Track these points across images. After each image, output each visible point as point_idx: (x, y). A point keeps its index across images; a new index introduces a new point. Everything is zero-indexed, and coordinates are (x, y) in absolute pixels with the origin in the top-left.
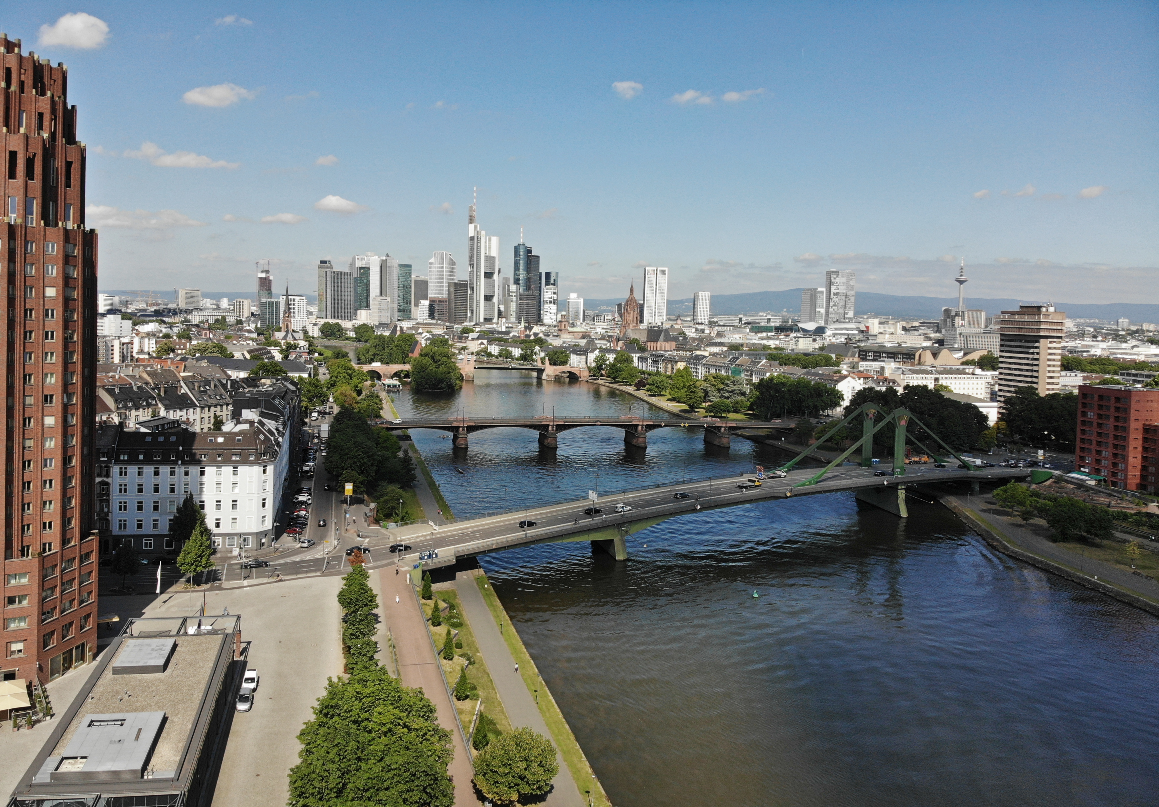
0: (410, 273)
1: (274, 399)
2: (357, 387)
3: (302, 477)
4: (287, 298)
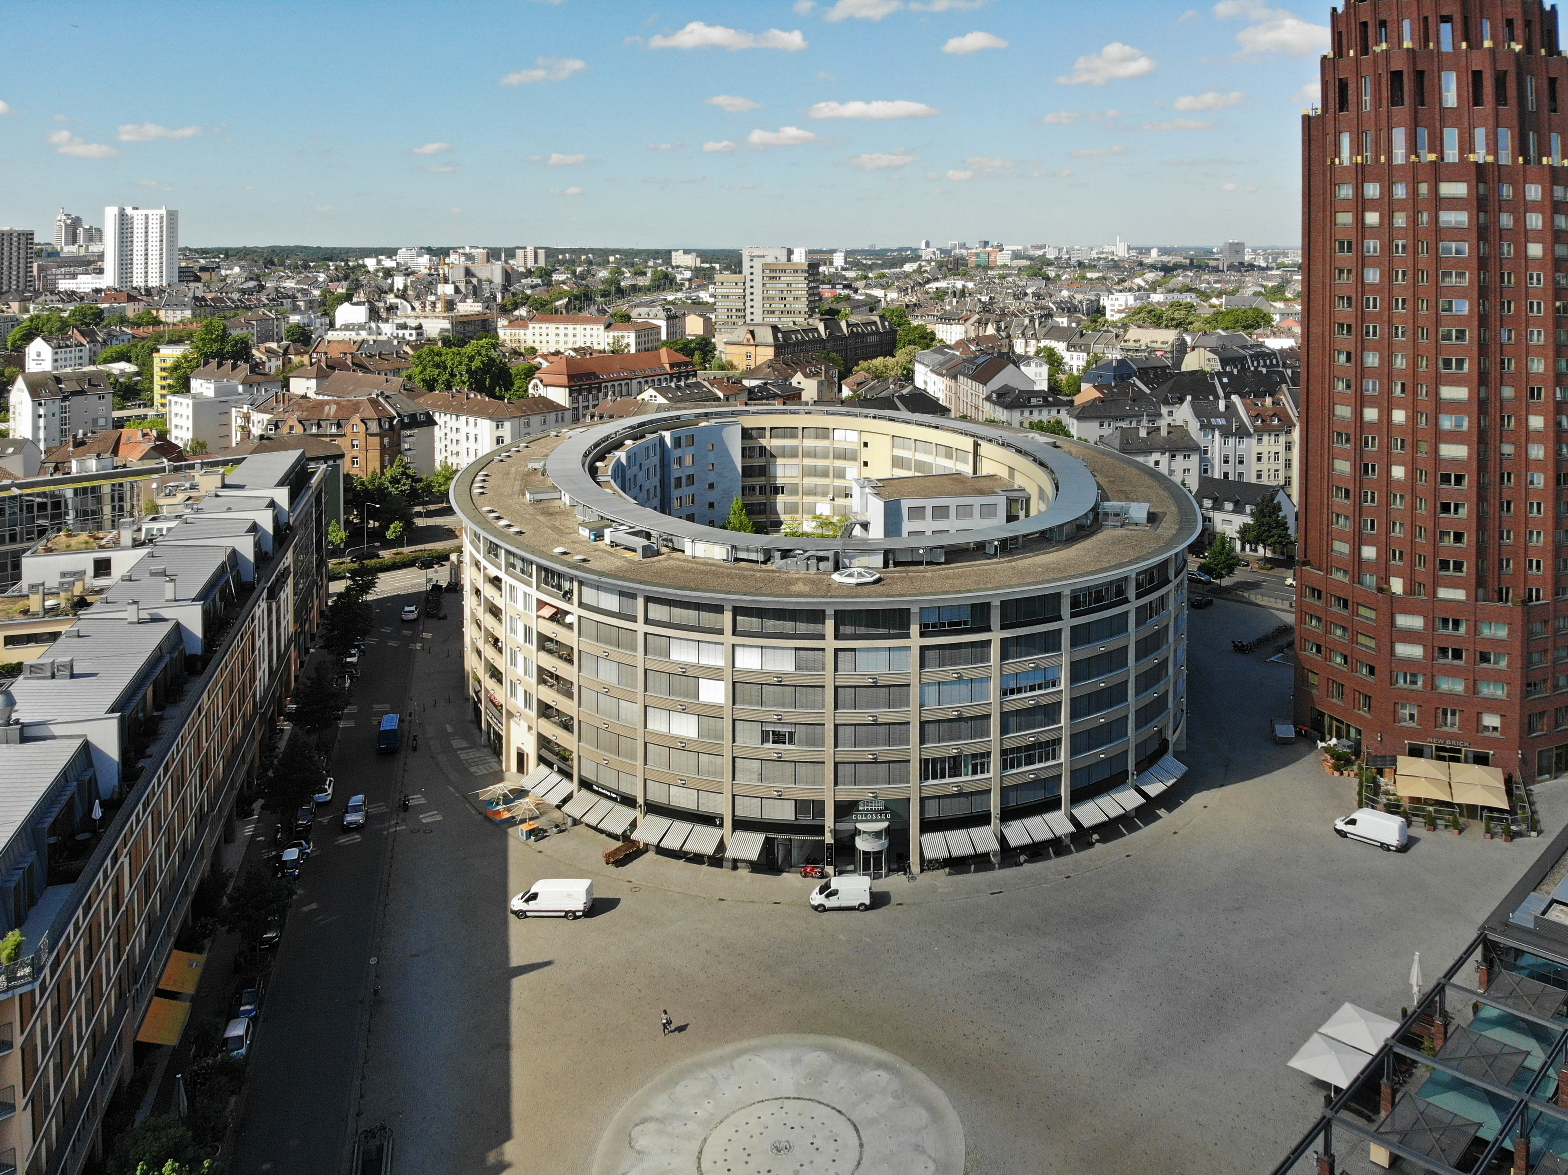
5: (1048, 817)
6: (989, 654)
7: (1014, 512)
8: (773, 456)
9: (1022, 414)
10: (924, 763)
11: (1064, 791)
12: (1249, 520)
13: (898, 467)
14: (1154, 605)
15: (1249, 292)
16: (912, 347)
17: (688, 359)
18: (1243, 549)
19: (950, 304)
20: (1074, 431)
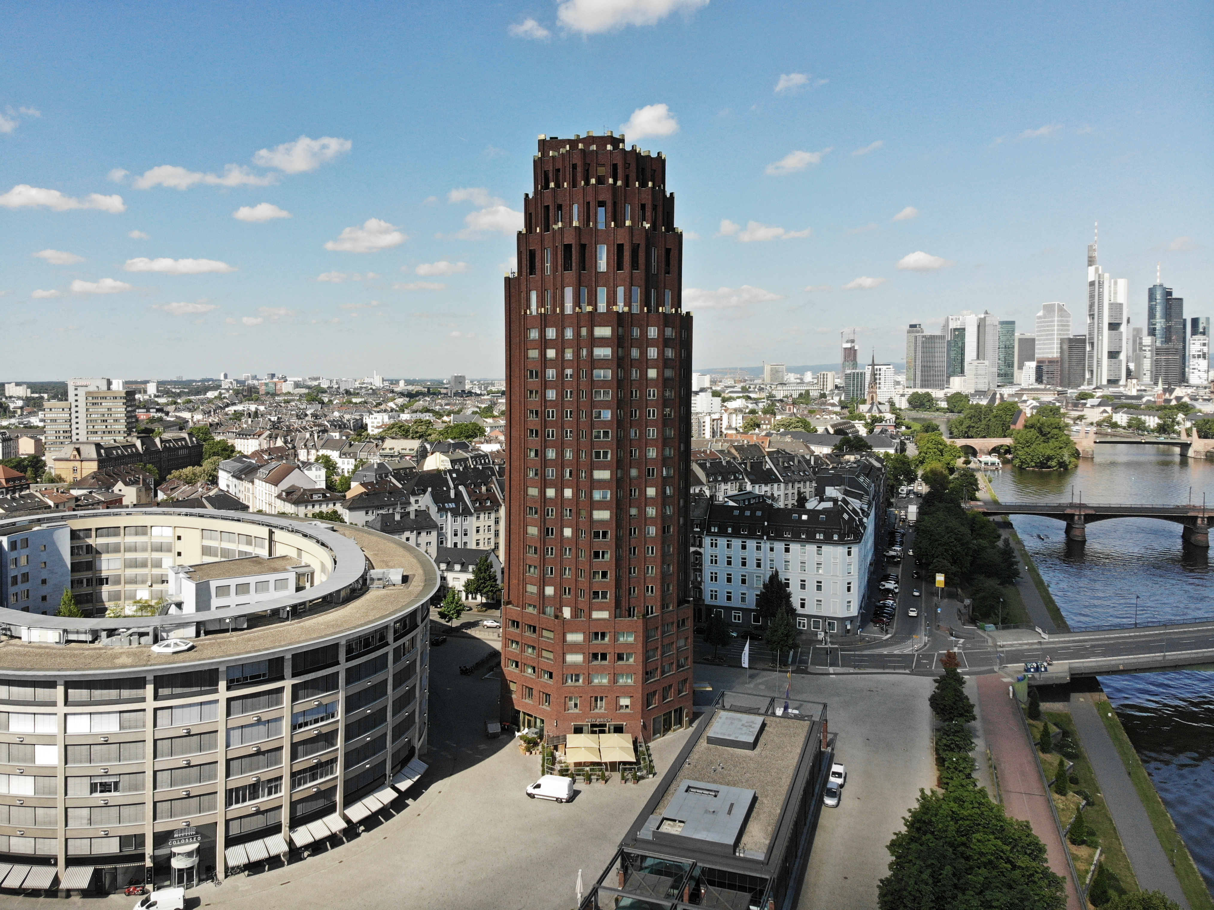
0: (1013, 331)
1: (858, 476)
2: (949, 464)
3: (888, 562)
4: (873, 368)
5: (326, 819)
6: (282, 698)
7: (301, 584)
8: (98, 553)
9: (306, 507)
10: (229, 793)
11: (339, 798)
12: (471, 577)
13: (207, 555)
14: (407, 645)
15: (469, 412)
16: (215, 458)
17: (22, 474)
18: (467, 598)
19: (246, 423)
20: (346, 519)
